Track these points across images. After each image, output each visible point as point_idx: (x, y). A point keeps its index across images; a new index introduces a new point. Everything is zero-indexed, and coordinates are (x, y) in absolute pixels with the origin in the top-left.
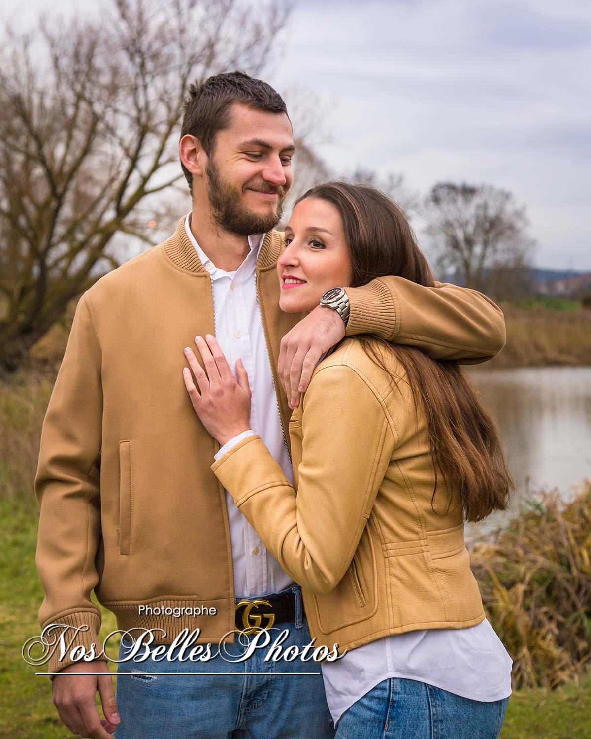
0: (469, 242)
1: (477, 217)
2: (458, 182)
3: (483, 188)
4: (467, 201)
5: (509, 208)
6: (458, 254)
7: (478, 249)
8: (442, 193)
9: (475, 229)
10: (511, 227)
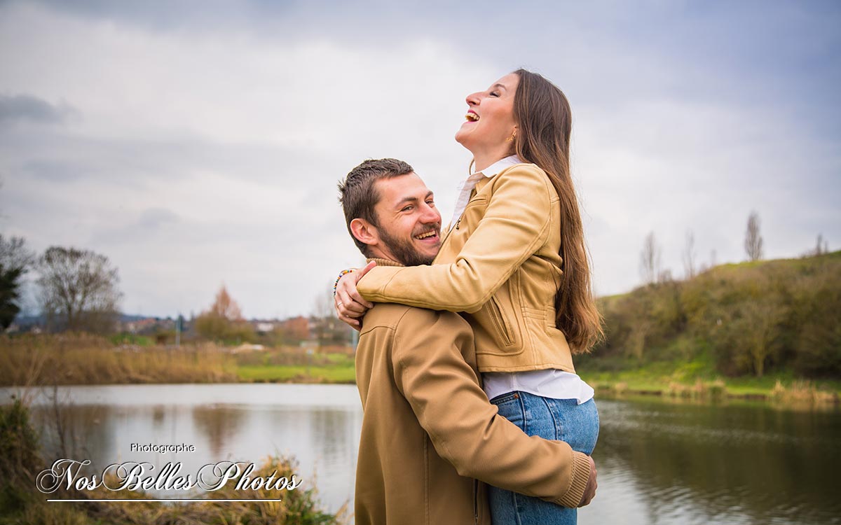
0: (73, 292)
1: (80, 274)
2: (67, 247)
3: (86, 252)
4: (73, 262)
5: (106, 269)
6: (63, 300)
7: (79, 297)
8: (54, 255)
9: (78, 282)
10: (106, 283)
